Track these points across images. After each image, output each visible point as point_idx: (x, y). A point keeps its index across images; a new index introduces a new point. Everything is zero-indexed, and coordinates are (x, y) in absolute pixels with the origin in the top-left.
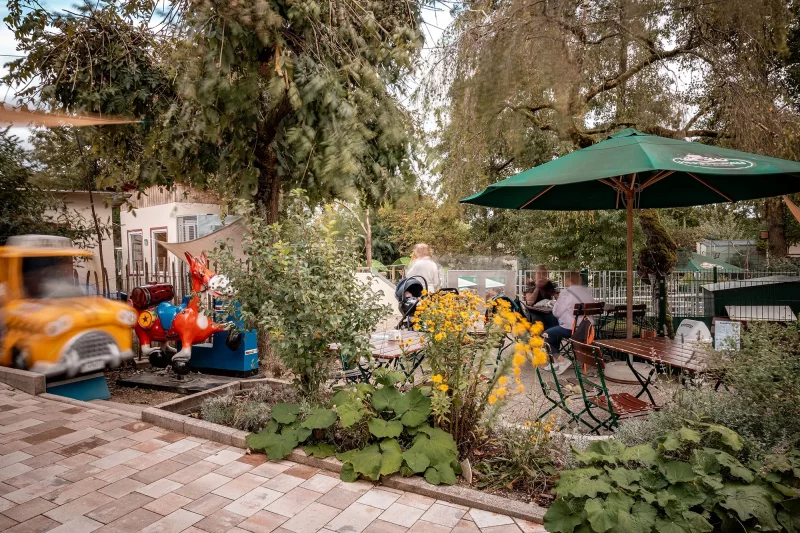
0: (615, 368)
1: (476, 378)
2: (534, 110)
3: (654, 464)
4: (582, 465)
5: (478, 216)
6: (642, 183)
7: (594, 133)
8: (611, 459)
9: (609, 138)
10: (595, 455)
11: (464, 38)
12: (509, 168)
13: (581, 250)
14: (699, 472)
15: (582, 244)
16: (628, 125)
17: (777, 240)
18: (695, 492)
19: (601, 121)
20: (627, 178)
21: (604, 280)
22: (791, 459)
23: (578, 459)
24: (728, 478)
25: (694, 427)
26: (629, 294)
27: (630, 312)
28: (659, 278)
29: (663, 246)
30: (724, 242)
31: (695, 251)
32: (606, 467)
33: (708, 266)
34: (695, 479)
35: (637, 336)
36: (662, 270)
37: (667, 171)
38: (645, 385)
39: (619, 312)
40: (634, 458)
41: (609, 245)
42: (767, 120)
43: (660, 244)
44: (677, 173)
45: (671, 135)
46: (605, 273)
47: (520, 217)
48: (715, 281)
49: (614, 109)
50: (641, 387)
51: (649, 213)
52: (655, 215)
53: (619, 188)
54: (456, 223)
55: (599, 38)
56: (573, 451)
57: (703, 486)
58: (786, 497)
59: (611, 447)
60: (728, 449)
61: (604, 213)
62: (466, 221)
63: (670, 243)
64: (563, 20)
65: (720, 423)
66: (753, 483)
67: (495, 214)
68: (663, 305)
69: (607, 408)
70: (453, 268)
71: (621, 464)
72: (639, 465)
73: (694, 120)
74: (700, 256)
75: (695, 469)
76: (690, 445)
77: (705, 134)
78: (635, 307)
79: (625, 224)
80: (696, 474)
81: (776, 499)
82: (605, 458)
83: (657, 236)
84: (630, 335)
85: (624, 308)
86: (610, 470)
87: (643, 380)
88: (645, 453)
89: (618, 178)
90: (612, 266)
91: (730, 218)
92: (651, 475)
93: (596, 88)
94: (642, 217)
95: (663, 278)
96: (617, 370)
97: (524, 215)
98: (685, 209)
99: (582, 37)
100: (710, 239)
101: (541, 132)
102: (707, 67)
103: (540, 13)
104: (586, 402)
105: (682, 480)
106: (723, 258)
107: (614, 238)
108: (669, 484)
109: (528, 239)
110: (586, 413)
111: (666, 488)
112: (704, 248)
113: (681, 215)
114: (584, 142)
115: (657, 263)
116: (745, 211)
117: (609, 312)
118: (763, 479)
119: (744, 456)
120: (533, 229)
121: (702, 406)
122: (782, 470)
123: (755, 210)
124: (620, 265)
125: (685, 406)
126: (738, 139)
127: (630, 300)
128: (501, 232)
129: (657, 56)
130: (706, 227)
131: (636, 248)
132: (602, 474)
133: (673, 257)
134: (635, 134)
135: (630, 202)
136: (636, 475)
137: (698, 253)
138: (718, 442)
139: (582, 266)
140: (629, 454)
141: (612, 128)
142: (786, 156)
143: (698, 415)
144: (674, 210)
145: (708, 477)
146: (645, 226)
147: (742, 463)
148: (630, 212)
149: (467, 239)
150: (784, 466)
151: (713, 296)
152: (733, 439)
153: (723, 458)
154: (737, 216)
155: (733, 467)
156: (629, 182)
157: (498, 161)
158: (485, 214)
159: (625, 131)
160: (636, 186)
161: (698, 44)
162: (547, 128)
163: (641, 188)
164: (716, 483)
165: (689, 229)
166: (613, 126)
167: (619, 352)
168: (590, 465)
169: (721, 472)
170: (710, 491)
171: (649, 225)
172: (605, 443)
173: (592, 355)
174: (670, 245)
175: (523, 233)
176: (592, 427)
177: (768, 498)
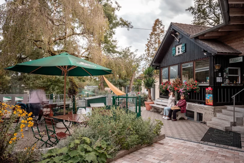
0: (60, 124)
1: (5, 135)
2: (36, 41)
3: (67, 152)
4: (44, 159)
5: (14, 74)
6: (69, 68)
7: (56, 52)
8: (54, 154)
9: (60, 54)
10: (49, 154)
11: (9, 10)
12: (28, 59)
13: (51, 88)
14: (79, 152)
15: (52, 86)
16: (66, 51)
17: (102, 86)
18: (78, 158)
19: (59, 49)
20: (65, 67)
21: (58, 97)
22: (101, 143)
23: (43, 157)
24: (87, 151)
25: (79, 139)
26: (65, 101)
27: (65, 107)
28: (73, 96)
29: (75, 87)
30: (91, 86)
31: (84, 89)
32: (52, 157)
33: (87, 93)
34: (78, 154)
35: (67, 114)
36: (74, 94)
37: (76, 66)
38: (67, 129)
39: (62, 107)
40: (61, 152)
41: (60, 86)
42: (100, 56)
43: (74, 87)
44: (78, 67)
45: (77, 56)
46: (58, 95)
47: (30, 76)
48: (88, 97)
49: (63, 46)
50: (66, 129)
51: (71, 77)
52: (73, 78)
53: (62, 69)
54: (4, 76)
55: (58, 24)
56: (42, 155)
57: (80, 156)
58: (100, 153)
59: (55, 150)
60: (87, 143)
61: (58, 77)
62: (9, 76)
63: (77, 86)
64: (47, 15)
65: (85, 136)
66: (92, 151)
67: (21, 74)
68: (74, 104)
69: (55, 138)
70: (2, 94)
71: (57, 155)
72: (63, 154)
73: (83, 53)
74: (85, 90)
75: (78, 151)
76: (78, 144)
77: (86, 57)
78: (66, 105)
79: (64, 80)
80: (78, 153)
81: (97, 154)
82: (52, 154)
83: (73, 84)
84: (64, 114)
85: (63, 105)
86: (53, 158)
87: (67, 127)
88: (65, 150)
89: (62, 66)
90: (61, 93)
91: (93, 80)
92: (66, 156)
93: (57, 39)
94: (69, 79)
95: (74, 96)
96: (60, 125)
97: (32, 76)
98: (82, 77)
99: (53, 22)
100: (88, 85)
101: (38, 49)
102: (87, 40)
103: (39, 11)
104: (49, 137)
105: (74, 155)
106: (91, 91)
107: (61, 84)
108: (71, 158)
109: (33, 83)
110: (49, 141)
111: (70, 159)
112: (86, 88)
113: (81, 78)
114: (53, 54)
115: (73, 92)
116: (96, 78)
117: (59, 107)
118: (95, 150)
119: (90, 144)
120: (35, 80)
121: (81, 132)
122: (99, 146)
123: (98, 78)
124: (63, 92)
125: (77, 133)
126: (93, 59)
127: (65, 103)
128: (23, 81)
129: (74, 34)
130: (87, 82)
131: (67, 87)
132: (51, 160)
133: (78, 90)
134: (67, 54)
135: (66, 74)
136: (61, 157)
137: (85, 89)
138: (84, 142)
139: (52, 93)
140: (60, 151)
141: (61, 51)
142: (103, 66)
143: (80, 135)
144: (79, 77)
145: (81, 153)
146: (70, 81)
147: (90, 146)
148: (66, 77)
149: (9, 83)
150: (99, 145)
151: (87, 101)
152: (88, 140)
153: (85, 146)
154: (94, 80)
155: (87, 148)
156: (65, 68)
157: (23, 56)
158: (17, 74)
159: (65, 53)
160: (67, 69)
161: (85, 33)
162: (41, 48)
163: (69, 70)
164: (83, 154)
165: (83, 83)
166: (62, 51)
167: (60, 119)
168: (47, 158)
169: (85, 150)
170: (81, 156)
171: (71, 81)
172: (53, 149)
173: (51, 121)
174: (76, 87)
175: (31, 81)
176: (50, 145)
177: (95, 154)
